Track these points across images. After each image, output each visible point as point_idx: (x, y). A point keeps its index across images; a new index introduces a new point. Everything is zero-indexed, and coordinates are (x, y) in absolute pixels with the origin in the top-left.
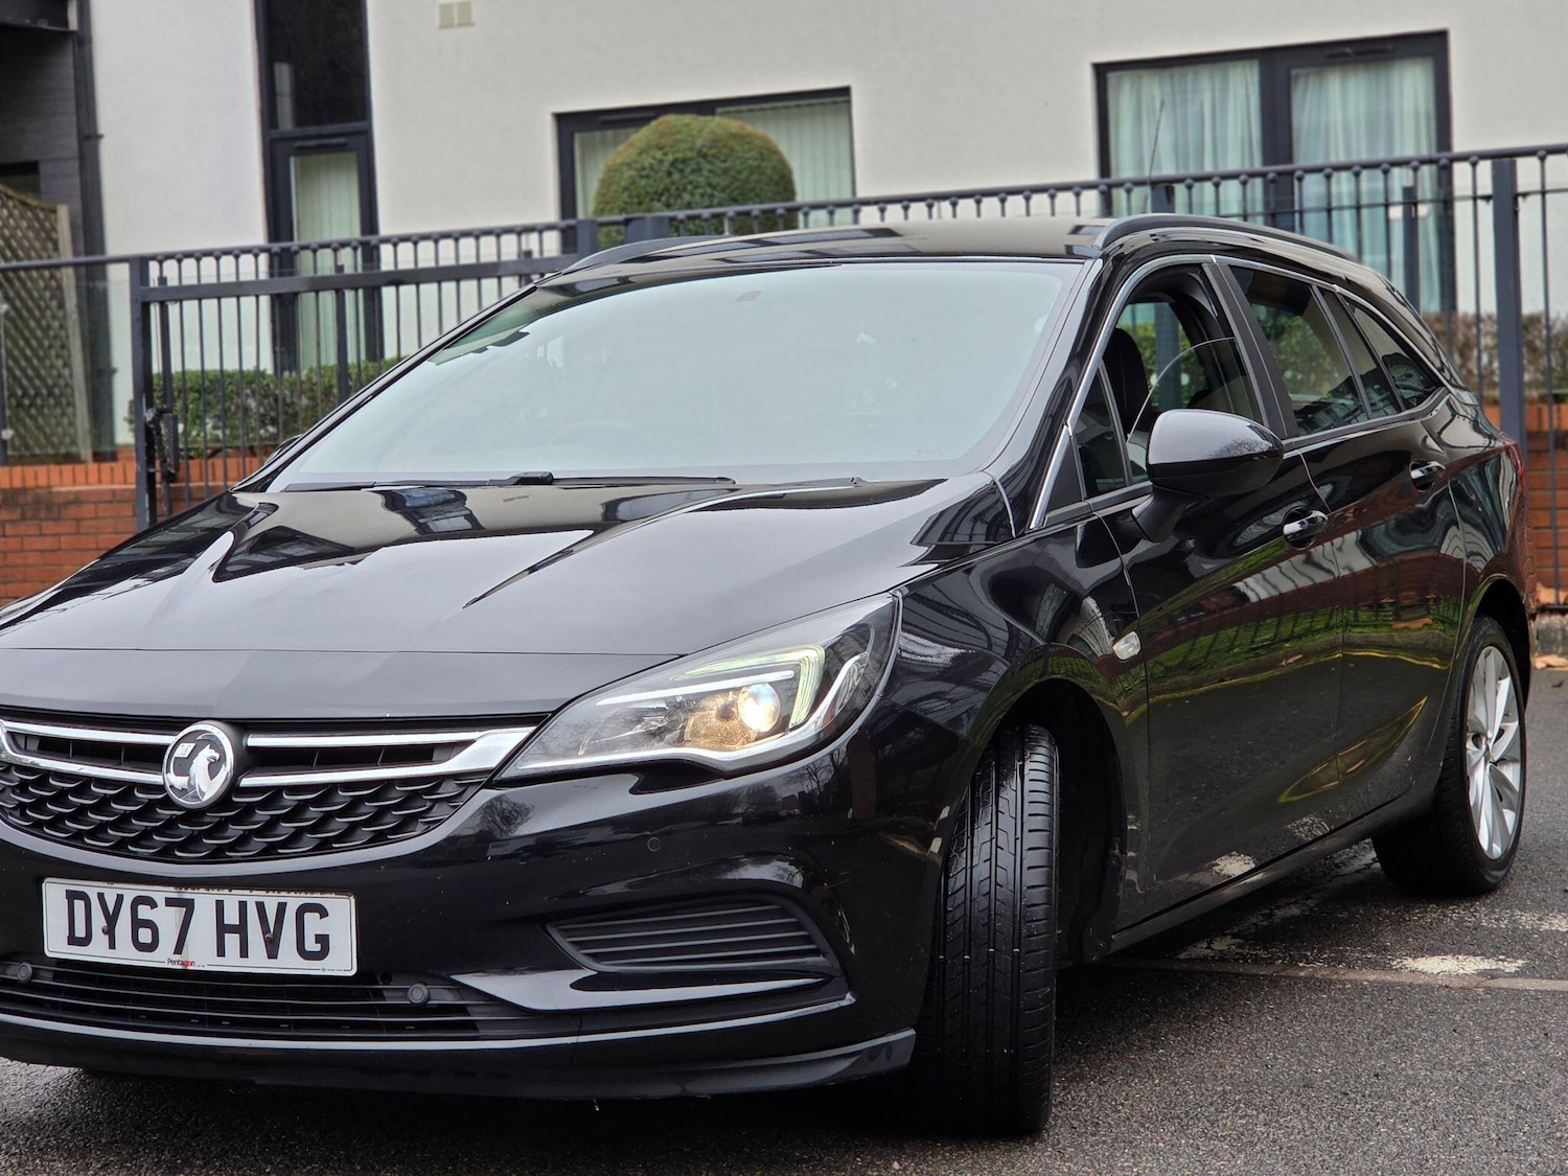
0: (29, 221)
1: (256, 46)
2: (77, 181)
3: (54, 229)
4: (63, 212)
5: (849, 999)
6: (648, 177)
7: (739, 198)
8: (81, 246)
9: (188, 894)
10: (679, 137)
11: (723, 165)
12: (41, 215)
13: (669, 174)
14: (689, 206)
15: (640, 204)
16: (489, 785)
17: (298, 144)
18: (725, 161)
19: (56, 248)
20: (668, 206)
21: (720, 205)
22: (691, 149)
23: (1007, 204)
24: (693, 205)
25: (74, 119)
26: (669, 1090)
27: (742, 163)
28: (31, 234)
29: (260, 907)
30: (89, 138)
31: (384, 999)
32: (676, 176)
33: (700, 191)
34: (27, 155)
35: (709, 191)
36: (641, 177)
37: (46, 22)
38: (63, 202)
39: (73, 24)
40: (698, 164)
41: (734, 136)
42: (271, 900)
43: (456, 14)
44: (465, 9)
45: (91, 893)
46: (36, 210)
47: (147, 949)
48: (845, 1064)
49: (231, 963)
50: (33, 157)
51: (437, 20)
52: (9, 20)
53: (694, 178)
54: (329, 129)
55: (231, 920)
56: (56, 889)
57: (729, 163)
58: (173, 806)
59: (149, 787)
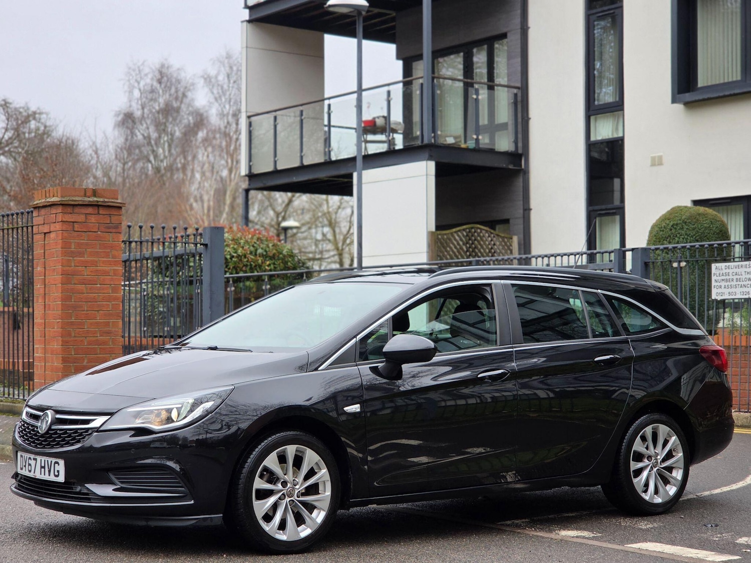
0: (501, 242)
2: (521, 227)
3: (511, 245)
4: (515, 239)
5: (192, 502)
6: (663, 231)
7: (700, 239)
8: (522, 251)
9: (37, 457)
10: (676, 215)
11: (693, 226)
12: (506, 240)
13: (671, 230)
15: (660, 242)
16: (97, 431)
17: (599, 212)
19: (511, 253)
20: (670, 243)
21: (691, 242)
22: (680, 220)
25: (522, 202)
26: (143, 523)
27: (701, 225)
28: (501, 247)
29: (48, 461)
30: (527, 210)
31: (73, 490)
32: (673, 231)
33: (683, 237)
34: (505, 217)
35: (686, 237)
36: (661, 231)
37: (512, 165)
38: (515, 235)
39: (523, 167)
40: (682, 226)
41: (699, 214)
42: (50, 459)
43: (657, 159)
44: (660, 158)
45: (23, 455)
46: (503, 238)
47: (30, 471)
48: (194, 522)
49: (42, 477)
50: (507, 217)
51: (649, 162)
52: (496, 165)
53: (680, 231)
54: (610, 206)
55: (43, 465)
56: (19, 454)
57: (696, 225)
58: (39, 433)
59: (37, 427)
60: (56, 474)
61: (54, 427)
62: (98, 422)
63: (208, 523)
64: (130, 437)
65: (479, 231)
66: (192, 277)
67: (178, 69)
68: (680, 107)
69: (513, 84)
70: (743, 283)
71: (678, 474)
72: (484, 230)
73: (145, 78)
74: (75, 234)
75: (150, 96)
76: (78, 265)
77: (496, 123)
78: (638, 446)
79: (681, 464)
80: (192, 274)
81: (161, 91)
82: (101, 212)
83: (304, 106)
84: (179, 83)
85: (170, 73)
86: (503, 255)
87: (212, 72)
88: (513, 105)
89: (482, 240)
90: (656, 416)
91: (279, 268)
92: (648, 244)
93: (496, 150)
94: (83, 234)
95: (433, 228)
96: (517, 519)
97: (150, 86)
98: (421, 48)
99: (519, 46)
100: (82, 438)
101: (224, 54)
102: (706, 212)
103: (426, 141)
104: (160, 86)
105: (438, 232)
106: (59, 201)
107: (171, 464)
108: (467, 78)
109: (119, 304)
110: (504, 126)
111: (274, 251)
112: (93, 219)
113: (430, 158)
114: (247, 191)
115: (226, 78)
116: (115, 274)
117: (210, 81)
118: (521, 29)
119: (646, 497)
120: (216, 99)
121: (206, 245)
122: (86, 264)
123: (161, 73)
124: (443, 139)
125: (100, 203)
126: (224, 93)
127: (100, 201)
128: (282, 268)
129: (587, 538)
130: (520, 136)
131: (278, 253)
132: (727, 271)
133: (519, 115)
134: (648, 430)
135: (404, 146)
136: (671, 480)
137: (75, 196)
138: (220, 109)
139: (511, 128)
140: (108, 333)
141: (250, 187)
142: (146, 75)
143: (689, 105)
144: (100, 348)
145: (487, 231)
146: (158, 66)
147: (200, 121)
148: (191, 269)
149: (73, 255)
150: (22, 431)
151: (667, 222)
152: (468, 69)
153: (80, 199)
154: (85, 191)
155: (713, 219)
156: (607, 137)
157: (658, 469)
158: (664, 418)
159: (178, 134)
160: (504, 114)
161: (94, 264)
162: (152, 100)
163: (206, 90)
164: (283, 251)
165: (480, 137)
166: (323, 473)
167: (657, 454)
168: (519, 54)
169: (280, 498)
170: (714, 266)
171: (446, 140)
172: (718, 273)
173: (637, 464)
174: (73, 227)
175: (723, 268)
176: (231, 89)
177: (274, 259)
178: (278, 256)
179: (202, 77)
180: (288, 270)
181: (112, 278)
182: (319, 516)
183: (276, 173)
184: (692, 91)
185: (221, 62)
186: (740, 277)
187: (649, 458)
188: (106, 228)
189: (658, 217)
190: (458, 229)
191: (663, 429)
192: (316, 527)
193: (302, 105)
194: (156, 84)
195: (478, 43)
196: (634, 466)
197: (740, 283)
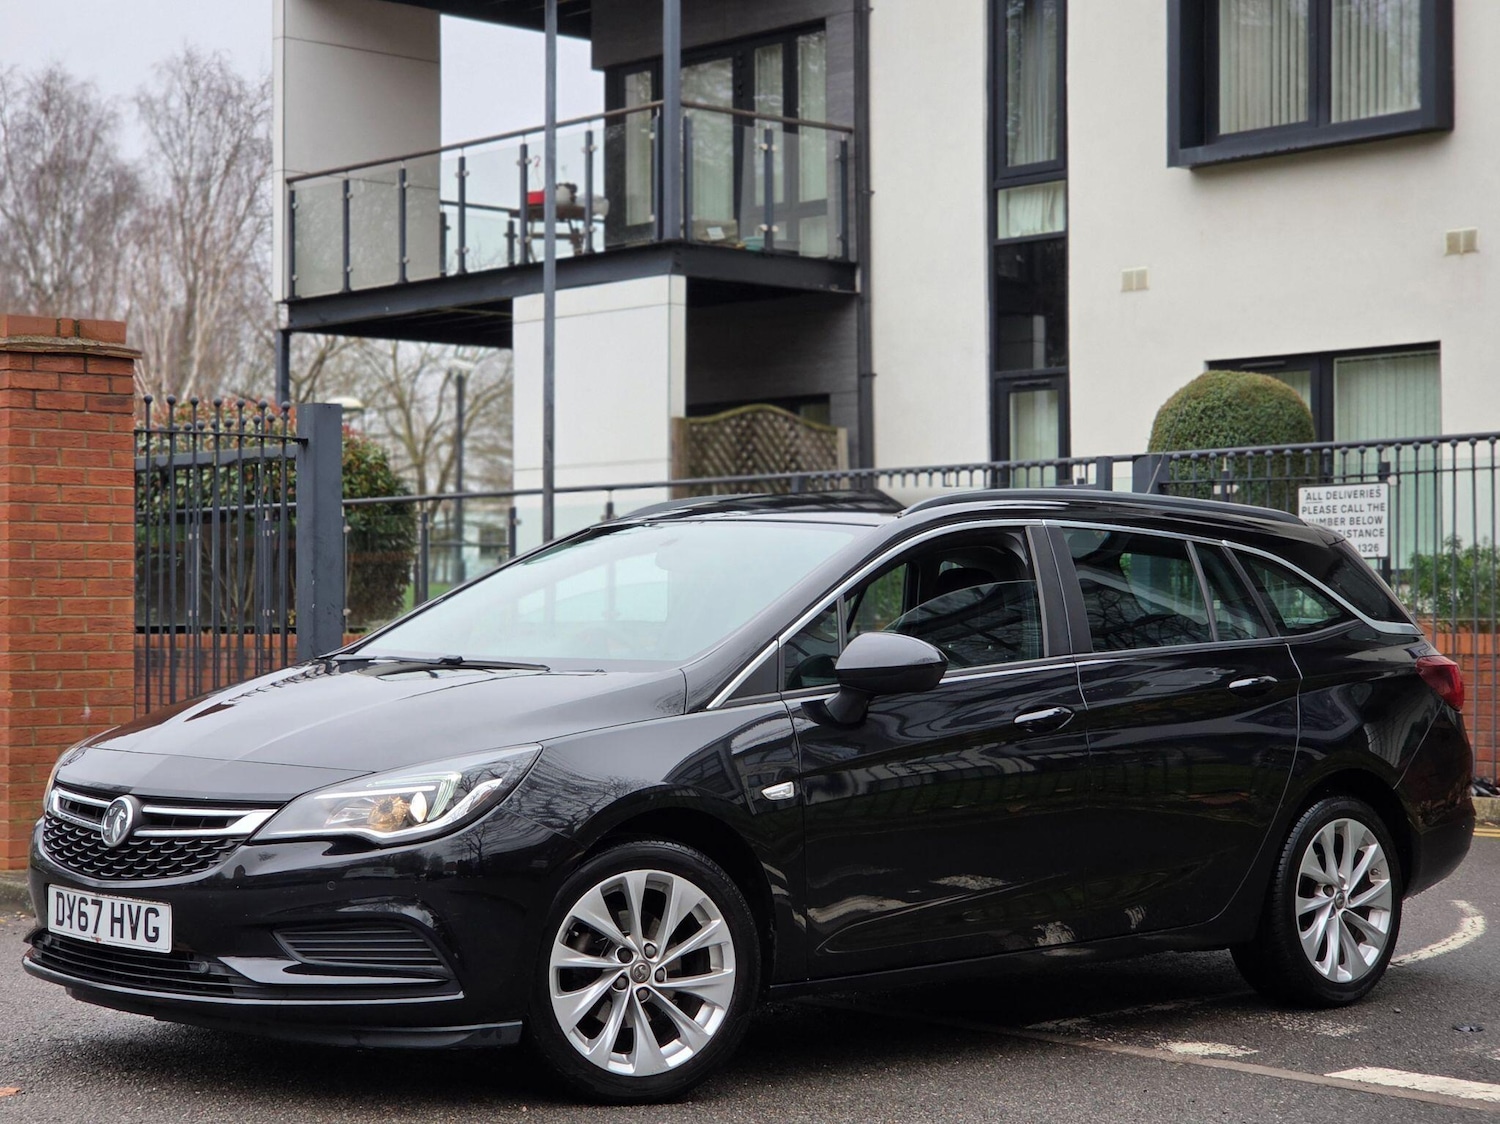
0: (814, 441)
1: (988, 306)
2: (855, 410)
3: (834, 447)
4: (843, 435)
5: (461, 996)
6: (1184, 421)
7: (1257, 439)
8: (856, 460)
9: (101, 898)
10: (1211, 389)
11: (1244, 413)
12: (824, 436)
13: (1201, 419)
14: (1214, 446)
15: (1177, 443)
16: (247, 843)
17: (1015, 383)
18: (1247, 410)
19: (835, 462)
20: (1198, 445)
21: (1240, 445)
22: (1219, 400)
23: (1477, 447)
24: (1218, 445)
25: (855, 361)
26: (349, 1041)
27: (1261, 411)
28: (814, 451)
29: (129, 906)
30: (866, 376)
31: (189, 969)
32: (1206, 421)
33: (1225, 433)
34: (822, 388)
35: (1231, 433)
36: (1179, 421)
38: (843, 426)
39: (858, 289)
40: (1224, 411)
41: (1257, 389)
42: (135, 904)
43: (1135, 280)
44: (1142, 276)
45: (65, 894)
46: (820, 432)
47: (84, 928)
48: (463, 1037)
49: (116, 941)
50: (826, 390)
51: (1120, 285)
52: (805, 285)
53: (1220, 422)
54: (1025, 372)
55: (117, 914)
56: (53, 891)
57: (1250, 411)
58: (104, 845)
59: (98, 834)
60: (151, 934)
61: (139, 833)
62: (249, 822)
63: (492, 1040)
64: (324, 854)
65: (771, 417)
66: (182, 507)
67: (85, 85)
68: (1182, 174)
69: (836, 123)
70: (1363, 528)
71: (1380, 922)
72: (781, 415)
73: (15, 99)
74: (38, 415)
75: (24, 138)
76: (42, 480)
77: (801, 200)
78: (1309, 865)
79: (1388, 902)
80: (181, 502)
81: (47, 129)
82: (91, 369)
83: (408, 161)
84: (86, 112)
85: (67, 92)
86: (820, 469)
87: (157, 91)
88: (839, 164)
89: (778, 436)
90: (1341, 803)
91: (359, 491)
92: (1151, 447)
93: (801, 254)
94: (54, 415)
95: (680, 411)
96: (1065, 1017)
97: (25, 116)
98: (660, 44)
99: (851, 46)
100: (211, 858)
101: (182, 55)
102: (1269, 385)
103: (668, 235)
104: (47, 117)
105: (692, 420)
106: (5, 345)
107: (412, 912)
108: (741, 108)
109: (128, 565)
110: (818, 207)
111: (350, 457)
112: (74, 384)
113: (676, 270)
114: (286, 334)
115: (185, 105)
116: (120, 501)
117: (152, 108)
118: (855, 11)
119: (1324, 970)
120: (163, 148)
121: (304, 442)
122: (59, 480)
123: (47, 90)
124: (703, 232)
125: (89, 351)
126: (180, 137)
127: (90, 347)
128: (366, 491)
129: (1233, 1059)
130: (852, 227)
131: (358, 459)
132: (1332, 502)
133: (852, 185)
134: (1328, 831)
135: (607, 248)
136: (1368, 934)
137: (38, 335)
138: (170, 167)
139: (833, 209)
140: (106, 624)
141: (292, 326)
142: (16, 94)
143: (1201, 170)
144: (90, 657)
145: (786, 419)
146: (42, 77)
147: (126, 189)
148: (179, 491)
149: (32, 457)
150: (55, 841)
151: (1194, 403)
152: (744, 91)
153: (48, 340)
154: (58, 324)
155: (1284, 398)
156: (1032, 233)
157: (1345, 912)
158: (1355, 805)
159: (79, 216)
160: (818, 180)
161: (78, 478)
162: (28, 144)
163: (144, 127)
164: (368, 455)
165: (775, 229)
166: (716, 930)
167: (1343, 881)
168: (851, 62)
169: (615, 984)
170: (1303, 492)
171: (707, 234)
172: (1312, 506)
173: (1308, 903)
174: (34, 399)
175: (1323, 496)
176: (193, 126)
177: (351, 472)
178: (358, 467)
179: (137, 99)
180: (376, 496)
181: (113, 510)
182: (710, 1021)
183: (348, 297)
184: (1208, 143)
185: (174, 71)
186: (1358, 514)
187: (1328, 889)
188: (101, 402)
189: (1171, 393)
190: (730, 413)
191: (1354, 829)
192: (702, 1045)
193: (403, 159)
194: (35, 112)
195: (766, 38)
196: (1303, 905)
197: (1359, 528)
